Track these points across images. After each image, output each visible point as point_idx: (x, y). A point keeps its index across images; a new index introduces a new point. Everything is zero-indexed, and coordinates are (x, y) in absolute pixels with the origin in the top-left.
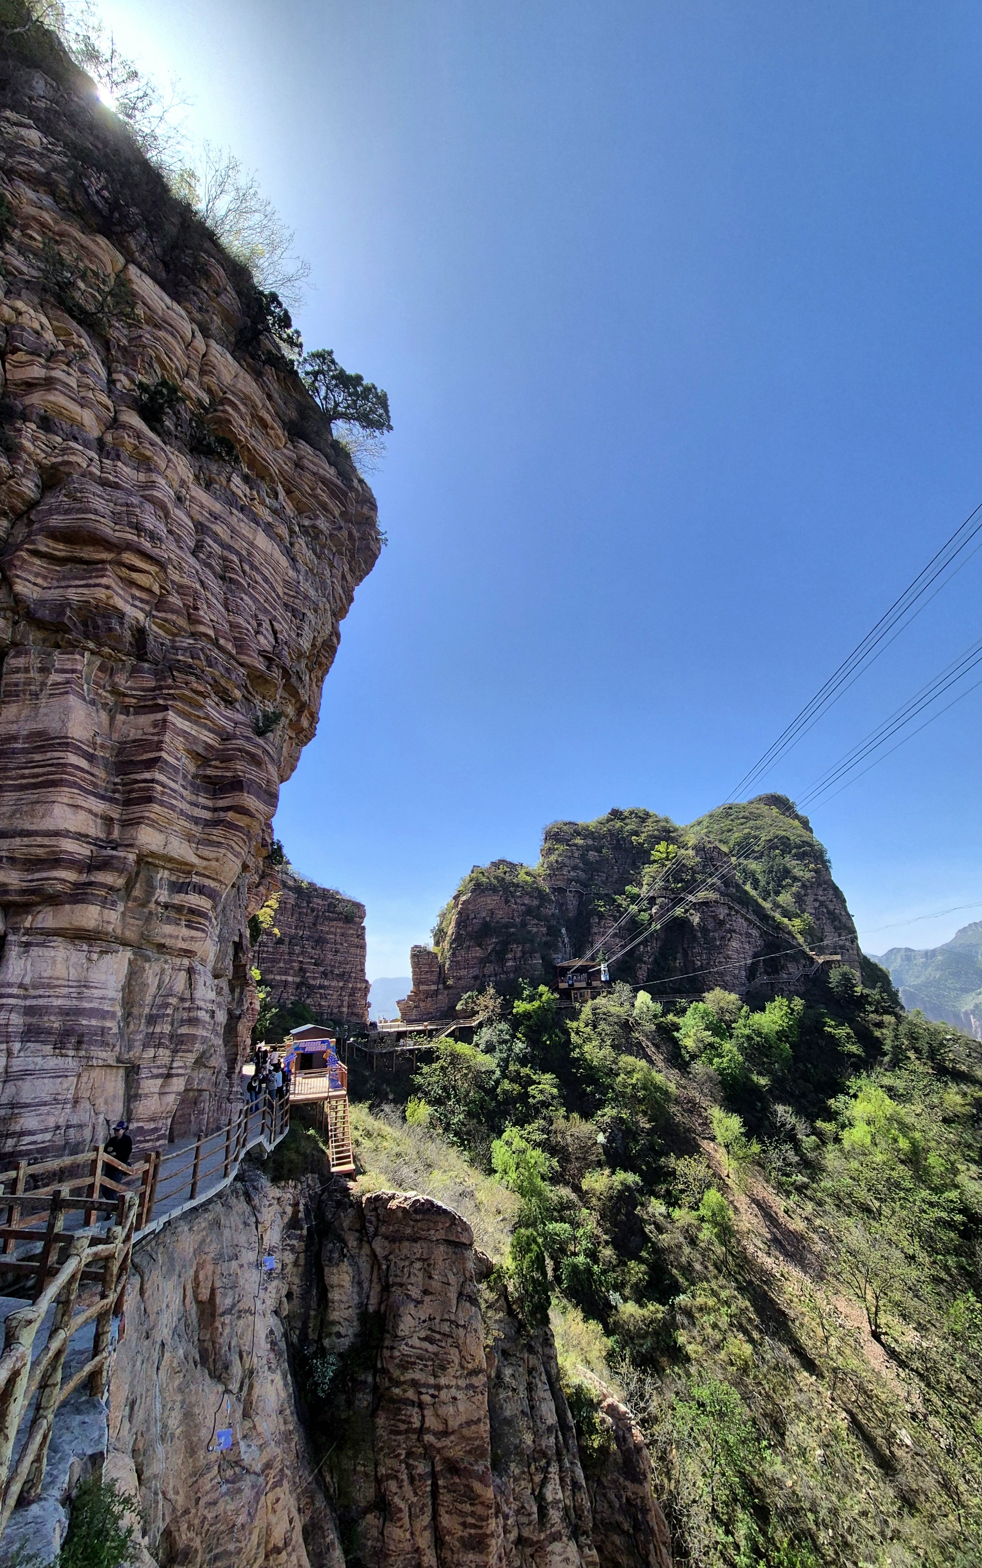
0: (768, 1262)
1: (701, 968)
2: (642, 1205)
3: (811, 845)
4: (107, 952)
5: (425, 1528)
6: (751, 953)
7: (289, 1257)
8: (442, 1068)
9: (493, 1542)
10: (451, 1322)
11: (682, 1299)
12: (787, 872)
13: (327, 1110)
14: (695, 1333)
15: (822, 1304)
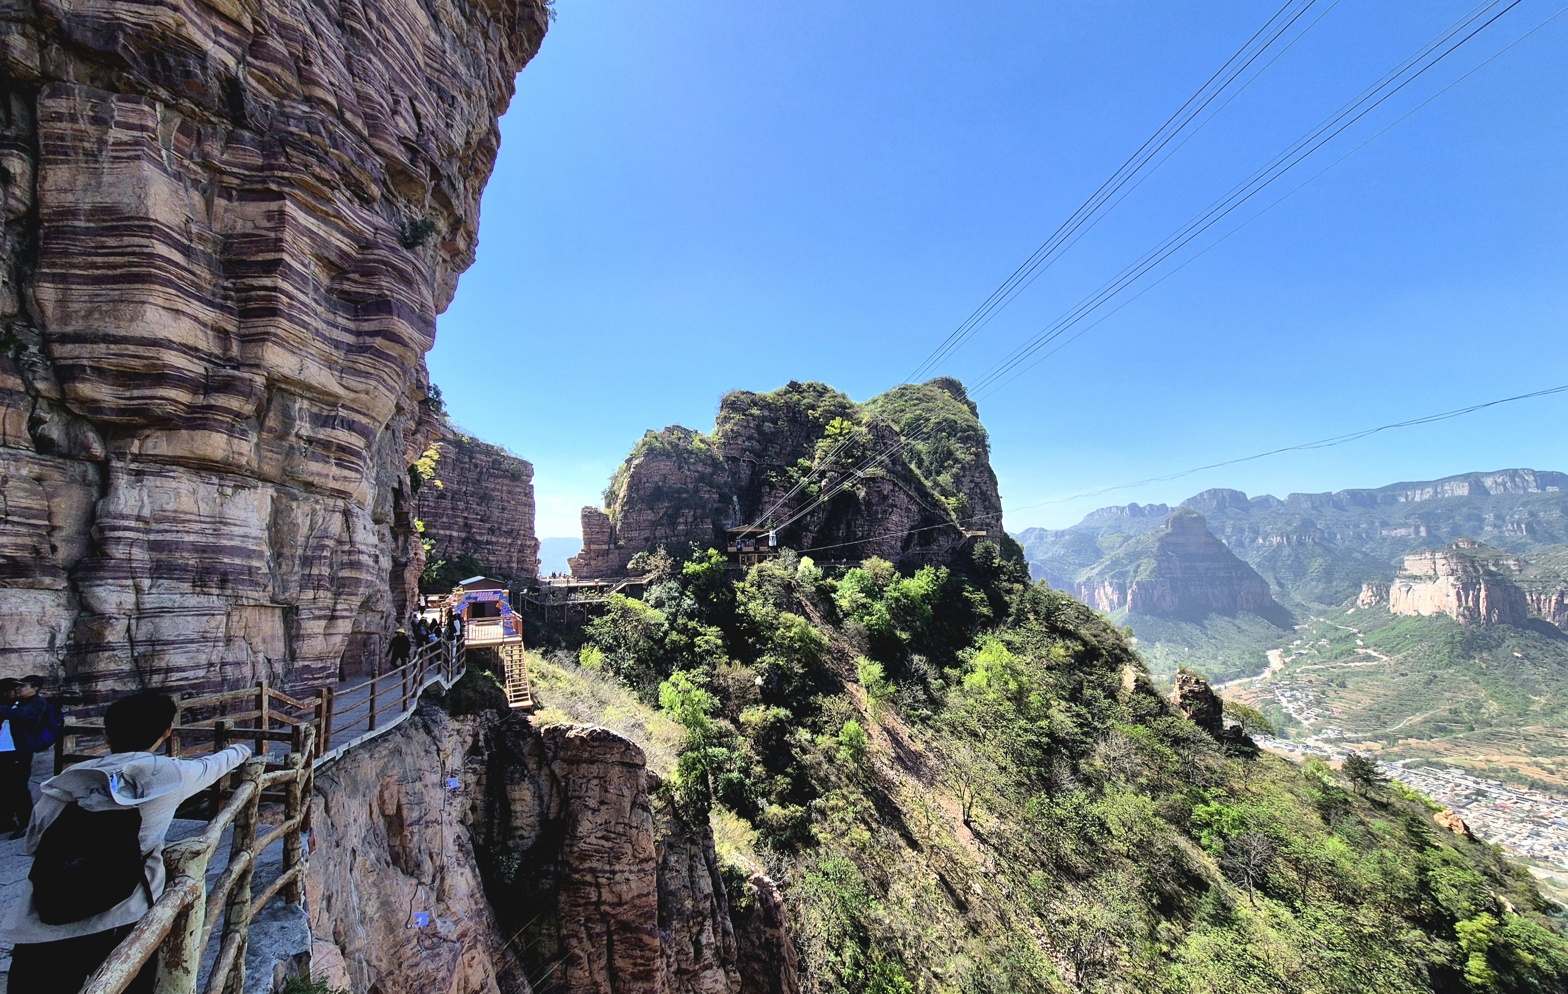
0: (891, 774)
1: (862, 538)
2: (791, 733)
3: (975, 430)
4: (243, 488)
5: (602, 969)
6: (908, 526)
7: (471, 778)
8: (613, 620)
9: (659, 974)
10: (625, 824)
11: (818, 802)
12: (950, 454)
13: (502, 655)
14: (826, 825)
15: (929, 802)
